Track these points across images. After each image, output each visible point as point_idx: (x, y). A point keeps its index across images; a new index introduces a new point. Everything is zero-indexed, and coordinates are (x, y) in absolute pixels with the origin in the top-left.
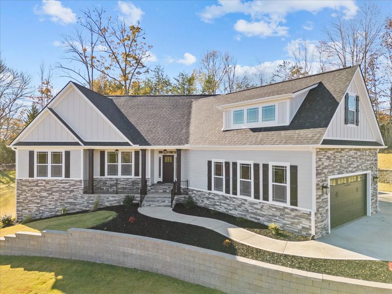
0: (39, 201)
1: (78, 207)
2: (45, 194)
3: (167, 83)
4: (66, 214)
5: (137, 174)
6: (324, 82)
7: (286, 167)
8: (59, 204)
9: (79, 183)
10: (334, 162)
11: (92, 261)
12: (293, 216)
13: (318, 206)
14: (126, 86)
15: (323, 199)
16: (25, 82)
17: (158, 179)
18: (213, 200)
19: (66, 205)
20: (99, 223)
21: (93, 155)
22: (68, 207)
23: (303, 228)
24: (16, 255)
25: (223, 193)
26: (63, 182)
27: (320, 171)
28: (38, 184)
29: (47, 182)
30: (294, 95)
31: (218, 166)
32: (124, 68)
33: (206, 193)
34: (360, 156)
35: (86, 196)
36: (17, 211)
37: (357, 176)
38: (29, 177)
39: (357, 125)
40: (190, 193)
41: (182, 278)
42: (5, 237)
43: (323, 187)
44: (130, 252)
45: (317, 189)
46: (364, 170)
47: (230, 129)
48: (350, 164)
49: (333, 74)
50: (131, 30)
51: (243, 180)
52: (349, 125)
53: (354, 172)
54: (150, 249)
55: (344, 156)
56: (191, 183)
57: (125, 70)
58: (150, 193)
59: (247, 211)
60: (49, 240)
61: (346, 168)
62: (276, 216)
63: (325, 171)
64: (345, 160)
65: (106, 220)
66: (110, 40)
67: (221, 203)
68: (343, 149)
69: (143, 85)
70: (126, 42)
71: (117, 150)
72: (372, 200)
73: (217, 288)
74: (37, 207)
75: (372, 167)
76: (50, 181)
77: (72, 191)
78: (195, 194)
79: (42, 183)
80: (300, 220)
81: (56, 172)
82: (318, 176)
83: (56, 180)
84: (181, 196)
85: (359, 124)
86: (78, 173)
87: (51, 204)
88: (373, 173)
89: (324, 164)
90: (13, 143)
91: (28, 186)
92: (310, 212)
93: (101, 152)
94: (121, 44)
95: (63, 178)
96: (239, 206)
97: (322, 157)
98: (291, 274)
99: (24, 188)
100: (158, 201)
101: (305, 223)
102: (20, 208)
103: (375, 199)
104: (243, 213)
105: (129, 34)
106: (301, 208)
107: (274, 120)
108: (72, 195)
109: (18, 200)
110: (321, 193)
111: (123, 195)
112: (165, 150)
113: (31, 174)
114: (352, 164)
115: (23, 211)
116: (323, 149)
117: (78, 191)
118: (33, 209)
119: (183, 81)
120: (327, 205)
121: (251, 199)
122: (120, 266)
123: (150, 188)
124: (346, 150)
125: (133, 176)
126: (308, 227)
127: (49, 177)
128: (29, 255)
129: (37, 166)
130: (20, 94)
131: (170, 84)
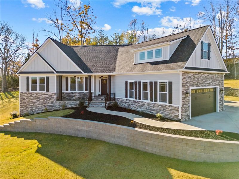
0: (32, 105)
1: (54, 108)
2: (35, 101)
3: (106, 39)
4: (47, 111)
5: (86, 90)
6: (190, 35)
7: (166, 83)
8: (43, 106)
9: (54, 95)
10: (194, 80)
11: (61, 134)
12: (170, 110)
13: (183, 104)
14: (81, 41)
15: (186, 100)
16: (23, 40)
17: (98, 93)
18: (128, 104)
19: (47, 107)
20: (65, 115)
21: (62, 79)
22: (48, 108)
23: (175, 115)
24: (21, 131)
25: (134, 99)
26: (45, 94)
27: (184, 84)
28: (31, 95)
29: (37, 94)
30: (171, 43)
31: (131, 84)
32: (81, 31)
33: (124, 99)
34: (211, 77)
35: (58, 102)
36: (20, 110)
37: (210, 89)
38: (27, 91)
39: (209, 59)
40: (116, 100)
41: (108, 141)
42: (14, 122)
43: (187, 93)
44: (81, 129)
45: (182, 94)
46: (214, 86)
47: (138, 63)
48: (204, 82)
49: (195, 30)
50: (85, 7)
51: (144, 91)
52: (204, 59)
53: (207, 86)
54: (92, 127)
55: (200, 77)
56: (116, 94)
57: (81, 32)
58: (94, 101)
59: (146, 108)
60: (38, 123)
61: (201, 84)
62: (161, 110)
63: (187, 84)
64: (200, 79)
65: (69, 114)
66: (72, 14)
67: (132, 105)
68: (200, 73)
69: (92, 40)
70: (82, 15)
71: (75, 76)
72: (219, 103)
73: (126, 145)
74: (31, 108)
75: (220, 84)
76: (38, 93)
77: (50, 99)
78: (118, 100)
79: (34, 95)
80: (173, 111)
81: (42, 88)
82: (183, 87)
83: (41, 93)
84: (111, 102)
85: (211, 59)
86: (54, 89)
87: (39, 106)
88: (220, 88)
89: (187, 80)
90: (18, 72)
91: (26, 96)
92: (179, 107)
93: (66, 77)
94: (79, 16)
95: (45, 91)
96: (142, 106)
97: (186, 76)
98: (163, 136)
99: (24, 97)
100: (98, 104)
101: (176, 113)
102: (22, 109)
103: (222, 102)
104: (144, 110)
105: (83, 10)
106: (174, 105)
107: (161, 57)
108: (50, 101)
109: (21, 104)
110: (185, 97)
111: (78, 101)
112: (102, 76)
113: (28, 90)
114: (206, 81)
115: (24, 110)
116: (186, 72)
117: (54, 99)
118: (29, 109)
119: (116, 37)
120: (189, 104)
121: (148, 101)
122: (76, 136)
123: (93, 98)
124: (201, 73)
125: (84, 91)
126: (178, 115)
127: (38, 91)
128: (27, 132)
129: (31, 85)
130: (20, 47)
131: (108, 40)
